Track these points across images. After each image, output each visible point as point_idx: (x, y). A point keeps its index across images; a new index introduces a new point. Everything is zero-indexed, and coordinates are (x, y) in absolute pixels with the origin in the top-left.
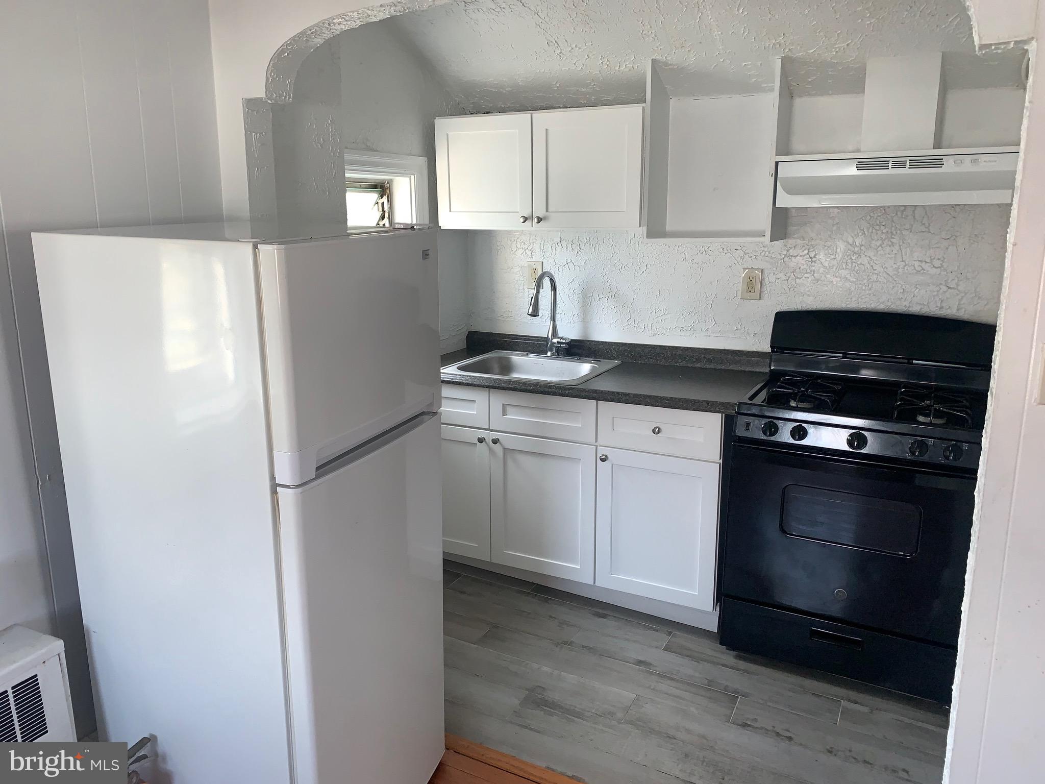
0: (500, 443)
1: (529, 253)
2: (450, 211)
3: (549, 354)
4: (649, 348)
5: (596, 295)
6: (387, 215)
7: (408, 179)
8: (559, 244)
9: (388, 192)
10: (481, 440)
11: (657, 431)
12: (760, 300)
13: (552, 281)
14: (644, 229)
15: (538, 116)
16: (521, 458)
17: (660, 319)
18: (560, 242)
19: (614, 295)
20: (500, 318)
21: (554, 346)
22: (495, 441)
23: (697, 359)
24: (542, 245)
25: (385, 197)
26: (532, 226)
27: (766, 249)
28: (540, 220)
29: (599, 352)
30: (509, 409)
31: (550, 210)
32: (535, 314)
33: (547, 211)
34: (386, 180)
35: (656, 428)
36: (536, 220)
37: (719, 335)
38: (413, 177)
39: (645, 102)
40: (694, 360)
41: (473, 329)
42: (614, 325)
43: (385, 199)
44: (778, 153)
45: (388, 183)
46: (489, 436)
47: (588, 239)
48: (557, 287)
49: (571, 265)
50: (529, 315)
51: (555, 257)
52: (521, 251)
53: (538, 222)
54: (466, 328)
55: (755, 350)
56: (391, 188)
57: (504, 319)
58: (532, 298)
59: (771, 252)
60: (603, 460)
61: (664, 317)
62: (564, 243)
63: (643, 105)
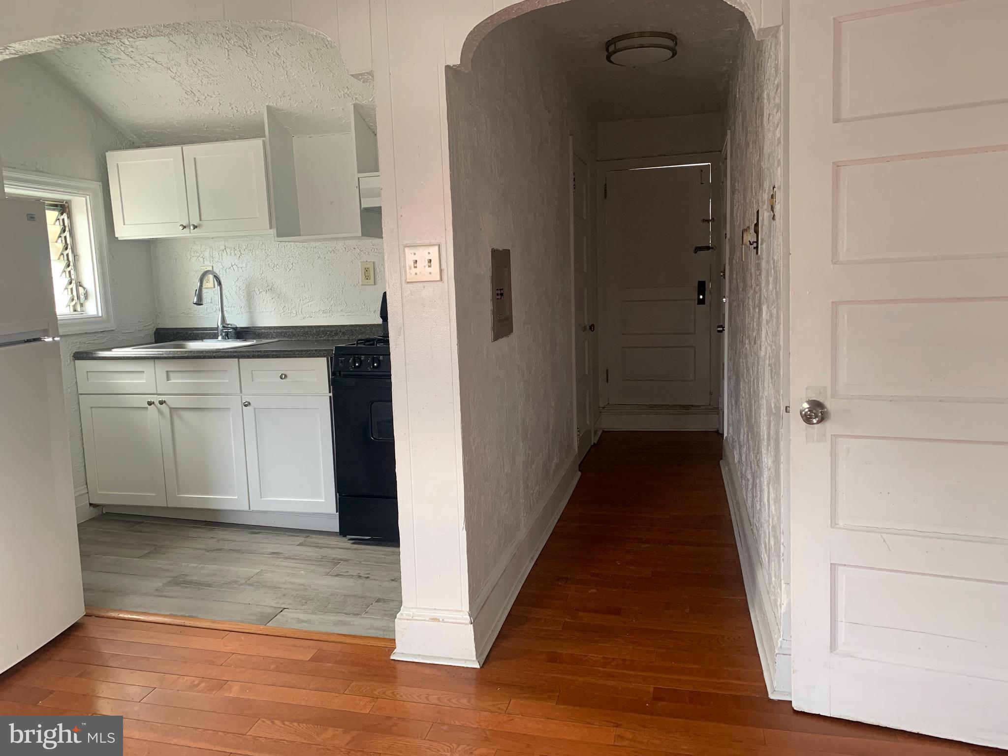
0: (166, 404)
1: (201, 259)
2: (124, 224)
3: (220, 338)
4: (299, 328)
5: (256, 289)
6: (67, 229)
7: (84, 199)
8: (225, 251)
9: (67, 210)
10: (150, 403)
11: (283, 377)
12: (375, 284)
13: (217, 278)
14: (273, 232)
15: (187, 148)
16: (185, 414)
17: (306, 305)
18: (225, 249)
19: (271, 289)
20: (182, 315)
21: (224, 332)
22: (161, 403)
23: (335, 334)
24: (211, 253)
25: (64, 214)
26: (190, 233)
27: (374, 247)
28: (195, 227)
29: (261, 335)
30: (171, 374)
31: (203, 219)
32: (200, 303)
33: (200, 220)
34: (64, 200)
35: (282, 374)
36: (192, 228)
37: (350, 314)
38: (88, 197)
39: (264, 136)
40: (333, 334)
41: (160, 326)
42: (272, 313)
43: (65, 216)
44: (359, 172)
45: (66, 203)
46: (156, 399)
47: (246, 245)
48: (222, 283)
49: (235, 267)
50: (194, 304)
51: (222, 262)
52: (195, 258)
53: (194, 229)
54: (153, 325)
55: (376, 323)
56: (70, 207)
57: (185, 315)
58: (196, 290)
59: (378, 249)
60: (246, 406)
61: (310, 304)
62: (228, 250)
63: (264, 139)
